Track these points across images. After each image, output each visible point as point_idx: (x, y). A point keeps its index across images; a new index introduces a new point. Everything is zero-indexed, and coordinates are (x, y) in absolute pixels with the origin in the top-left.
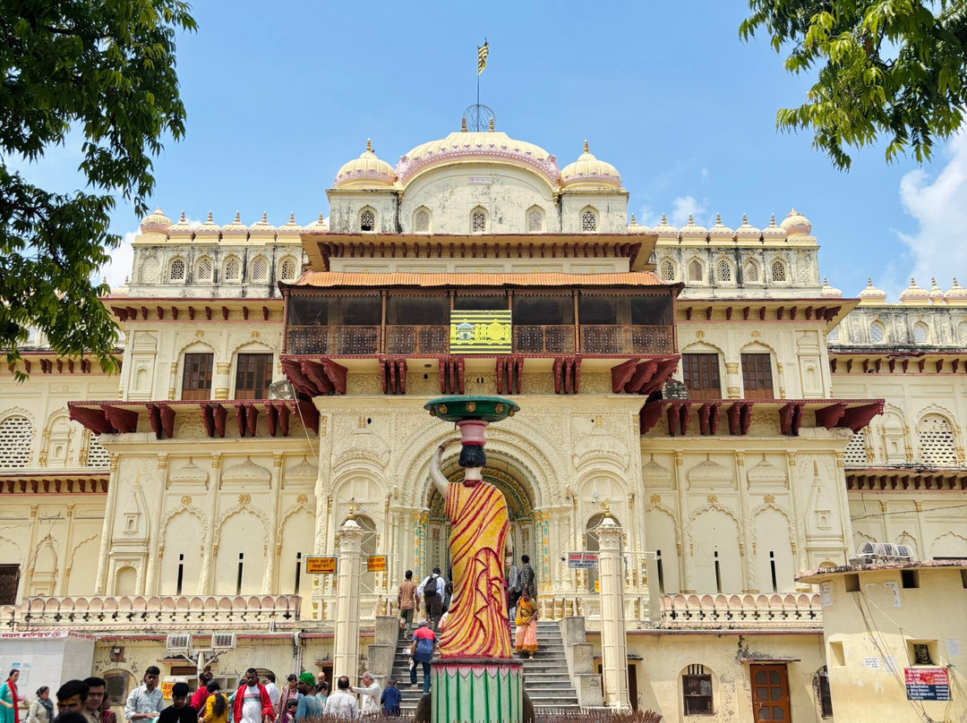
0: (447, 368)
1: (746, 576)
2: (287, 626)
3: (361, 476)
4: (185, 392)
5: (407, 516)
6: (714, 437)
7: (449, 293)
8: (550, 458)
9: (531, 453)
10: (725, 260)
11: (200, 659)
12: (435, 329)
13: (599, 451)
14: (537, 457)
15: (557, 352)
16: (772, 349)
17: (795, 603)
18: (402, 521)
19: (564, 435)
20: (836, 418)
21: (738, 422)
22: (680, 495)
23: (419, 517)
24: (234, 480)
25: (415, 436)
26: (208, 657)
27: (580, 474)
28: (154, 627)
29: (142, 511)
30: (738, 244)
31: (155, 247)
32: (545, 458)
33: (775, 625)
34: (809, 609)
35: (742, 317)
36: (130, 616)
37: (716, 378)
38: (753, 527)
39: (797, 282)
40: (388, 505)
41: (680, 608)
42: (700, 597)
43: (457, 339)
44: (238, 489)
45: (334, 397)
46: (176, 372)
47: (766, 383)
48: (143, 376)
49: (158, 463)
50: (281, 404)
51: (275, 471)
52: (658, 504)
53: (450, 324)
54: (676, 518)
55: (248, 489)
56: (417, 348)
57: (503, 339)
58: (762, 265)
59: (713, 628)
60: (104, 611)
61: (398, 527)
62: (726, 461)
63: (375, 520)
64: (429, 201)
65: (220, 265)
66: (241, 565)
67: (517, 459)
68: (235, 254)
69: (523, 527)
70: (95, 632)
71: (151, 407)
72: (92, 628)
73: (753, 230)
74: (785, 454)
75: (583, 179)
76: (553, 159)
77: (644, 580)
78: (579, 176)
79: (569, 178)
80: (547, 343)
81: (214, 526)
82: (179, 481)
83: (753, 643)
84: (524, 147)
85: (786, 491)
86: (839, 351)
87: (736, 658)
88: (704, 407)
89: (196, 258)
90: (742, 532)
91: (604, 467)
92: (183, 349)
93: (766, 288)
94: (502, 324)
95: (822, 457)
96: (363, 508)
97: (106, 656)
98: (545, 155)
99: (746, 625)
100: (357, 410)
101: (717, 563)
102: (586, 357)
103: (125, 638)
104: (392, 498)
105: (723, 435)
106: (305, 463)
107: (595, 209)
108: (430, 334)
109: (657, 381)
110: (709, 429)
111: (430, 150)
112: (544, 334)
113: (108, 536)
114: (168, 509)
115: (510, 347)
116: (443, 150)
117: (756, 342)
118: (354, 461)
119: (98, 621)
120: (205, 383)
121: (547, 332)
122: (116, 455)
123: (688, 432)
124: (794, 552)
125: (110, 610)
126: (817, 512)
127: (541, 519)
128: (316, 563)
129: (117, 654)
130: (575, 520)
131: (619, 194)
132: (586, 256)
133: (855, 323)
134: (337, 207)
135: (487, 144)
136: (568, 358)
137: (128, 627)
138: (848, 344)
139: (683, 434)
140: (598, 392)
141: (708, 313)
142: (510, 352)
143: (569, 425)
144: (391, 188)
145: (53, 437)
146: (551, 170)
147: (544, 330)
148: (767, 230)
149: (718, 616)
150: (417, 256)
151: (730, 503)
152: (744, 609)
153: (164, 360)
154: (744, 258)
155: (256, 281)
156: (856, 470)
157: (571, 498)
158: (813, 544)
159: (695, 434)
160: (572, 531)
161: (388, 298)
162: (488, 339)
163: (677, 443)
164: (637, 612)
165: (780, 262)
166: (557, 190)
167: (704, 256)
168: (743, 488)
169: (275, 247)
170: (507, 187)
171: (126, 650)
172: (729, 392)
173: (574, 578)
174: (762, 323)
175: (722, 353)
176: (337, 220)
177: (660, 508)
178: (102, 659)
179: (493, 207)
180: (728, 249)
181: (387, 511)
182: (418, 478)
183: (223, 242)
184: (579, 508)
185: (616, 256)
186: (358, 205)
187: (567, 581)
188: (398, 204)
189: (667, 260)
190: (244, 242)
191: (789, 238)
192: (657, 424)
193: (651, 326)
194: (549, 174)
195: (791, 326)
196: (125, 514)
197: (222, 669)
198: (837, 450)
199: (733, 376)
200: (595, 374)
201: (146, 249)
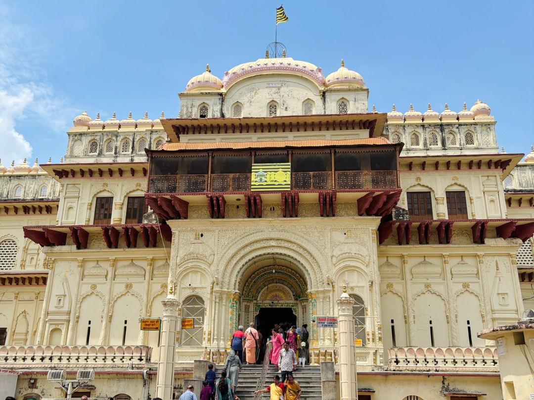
0: (249, 200)
1: (451, 336)
2: (140, 366)
3: (196, 270)
4: (96, 221)
5: (224, 296)
6: (428, 245)
7: (251, 153)
8: (317, 258)
9: (305, 255)
10: (434, 132)
11: (70, 387)
12: (243, 176)
13: (349, 253)
14: (309, 257)
15: (320, 189)
16: (466, 188)
17: (482, 354)
18: (221, 299)
19: (326, 243)
20: (509, 231)
21: (443, 235)
22: (406, 283)
23: (232, 296)
24: (123, 275)
25: (230, 245)
26: (75, 386)
27: (337, 268)
28: (56, 366)
29: (67, 294)
30: (442, 122)
31: (81, 134)
32: (314, 258)
33: (468, 369)
34: (492, 358)
35: (445, 168)
36: (42, 359)
37: (429, 207)
38: (455, 304)
39: (481, 145)
40: (212, 288)
41: (401, 357)
42: (415, 349)
43: (256, 181)
44: (125, 280)
45: (179, 220)
46: (90, 209)
47: (463, 210)
48: (71, 211)
49: (77, 264)
50: (150, 226)
51: (148, 268)
52: (391, 289)
53: (251, 172)
54: (404, 298)
55: (131, 280)
56: (231, 188)
57: (285, 181)
58: (458, 135)
59: (424, 371)
60: (26, 355)
61: (219, 303)
62: (437, 261)
63: (204, 299)
64: (242, 98)
65: (118, 144)
66: (125, 327)
67: (296, 259)
68: (128, 137)
69: (303, 304)
70: (20, 368)
71: (72, 229)
72: (18, 366)
73: (452, 113)
74: (476, 256)
75: (339, 81)
76: (320, 70)
77: (380, 339)
78: (336, 80)
79: (331, 81)
80: (313, 183)
81: (110, 303)
82: (90, 275)
83: (452, 382)
84: (301, 64)
85: (477, 280)
86: (513, 193)
87: (441, 392)
88: (420, 225)
89: (105, 140)
90: (448, 308)
91: (352, 264)
92: (95, 195)
93: (461, 149)
94: (284, 171)
95: (501, 258)
96: (197, 290)
97: (25, 384)
98: (315, 68)
99: (447, 369)
100: (194, 228)
101: (431, 328)
102: (339, 192)
103: (37, 373)
104: (215, 284)
105: (434, 244)
106: (167, 264)
107: (346, 100)
108: (239, 178)
109: (387, 207)
110: (425, 239)
111: (242, 68)
112: (312, 177)
113: (46, 310)
114: (82, 293)
115: (289, 186)
116: (251, 67)
117: (456, 184)
118: (192, 260)
119: (22, 362)
120: (108, 215)
121: (314, 176)
122: (53, 259)
123: (411, 242)
124: (483, 321)
125: (30, 355)
126: (498, 294)
127: (312, 298)
128: (147, 323)
129: (32, 384)
130: (333, 298)
131: (362, 90)
132: (341, 129)
133: (523, 175)
134: (185, 104)
135: (278, 62)
136: (328, 193)
137: (40, 366)
138: (519, 188)
139: (408, 243)
140: (348, 215)
141: (423, 166)
142: (289, 189)
143: (329, 237)
144: (219, 91)
145: (29, 252)
146: (318, 76)
147: (312, 175)
148: (461, 113)
149: (428, 362)
150: (234, 133)
151: (439, 289)
152: (446, 358)
153: (83, 202)
154: (446, 131)
155: (140, 153)
156: (526, 269)
157: (331, 284)
158: (496, 316)
159: (416, 243)
160: (331, 306)
161: (213, 157)
162: (275, 181)
163: (404, 249)
164: (375, 360)
165: (471, 132)
166: (322, 88)
167: (420, 130)
168: (448, 278)
169: (152, 132)
170: (290, 88)
171: (38, 381)
172: (438, 216)
173: (332, 337)
174: (459, 171)
175: (433, 191)
176: (185, 112)
177: (393, 292)
178: (23, 386)
179: (282, 100)
180: (436, 125)
181: (212, 293)
182: (232, 271)
183: (121, 130)
184: (336, 291)
185: (360, 129)
186: (198, 102)
187: (328, 339)
188: (223, 101)
189: (396, 133)
190: (133, 129)
191: (476, 118)
192: (390, 237)
193: (382, 171)
194: (317, 79)
195: (479, 173)
196: (57, 295)
197: (98, 394)
198: (511, 253)
199: (440, 206)
200: (347, 204)
201: (76, 135)
